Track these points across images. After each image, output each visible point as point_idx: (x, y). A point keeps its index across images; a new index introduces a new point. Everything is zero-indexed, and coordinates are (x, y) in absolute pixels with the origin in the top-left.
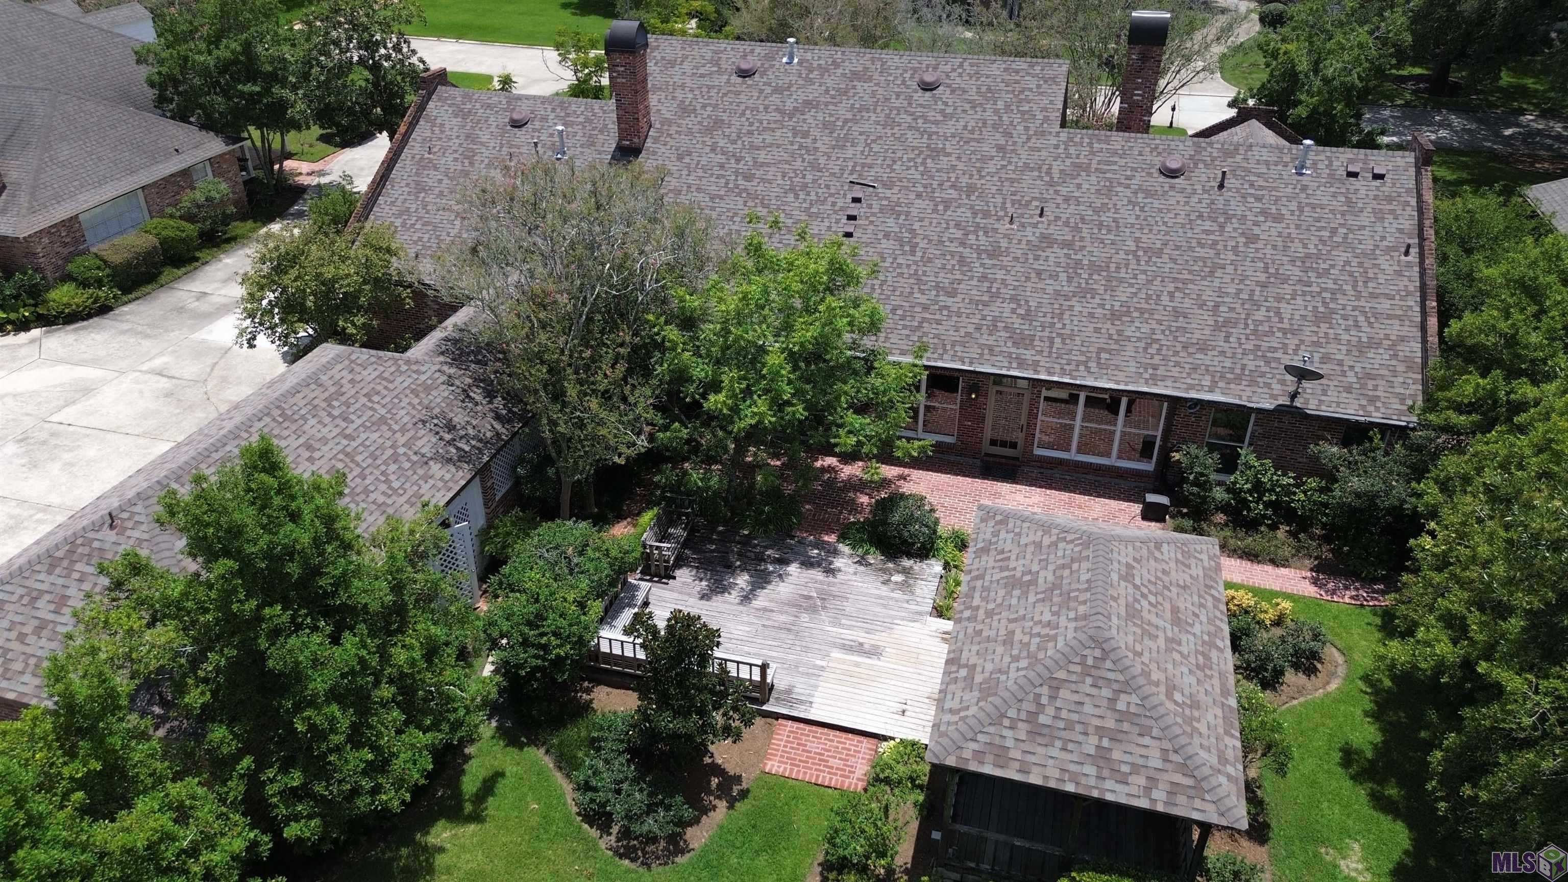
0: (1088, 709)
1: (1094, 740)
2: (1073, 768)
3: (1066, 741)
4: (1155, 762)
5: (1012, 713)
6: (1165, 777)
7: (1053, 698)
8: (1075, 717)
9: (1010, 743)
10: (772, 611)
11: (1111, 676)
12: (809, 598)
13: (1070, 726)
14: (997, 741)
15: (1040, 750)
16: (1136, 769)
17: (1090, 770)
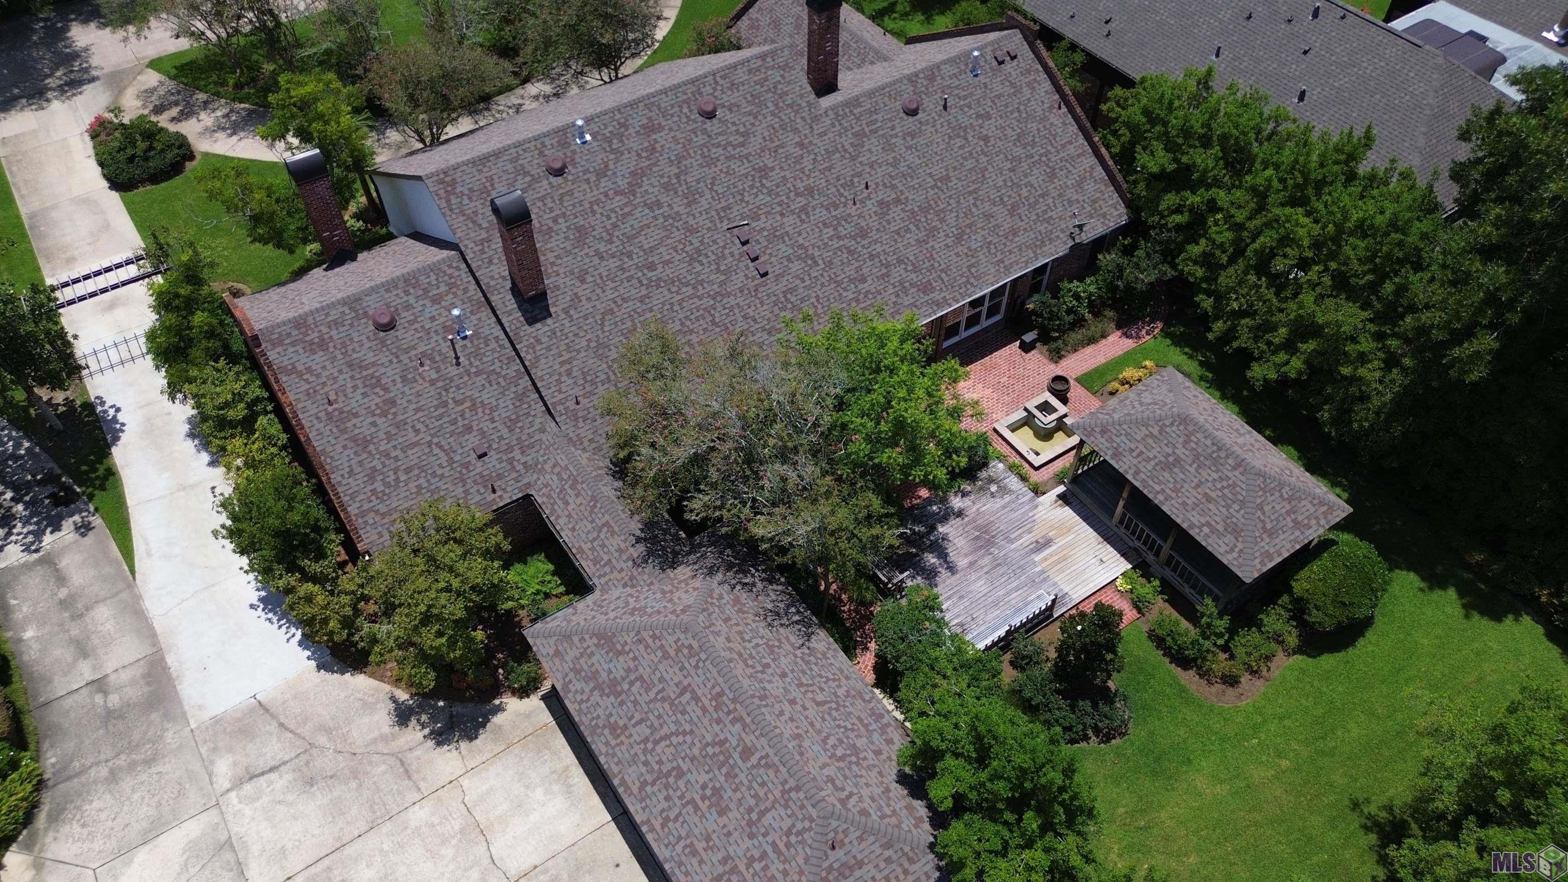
0: (1278, 507)
1: (1289, 519)
2: (1292, 537)
3: (1281, 529)
4: (1312, 510)
5: (1257, 534)
6: (1318, 513)
7: (1264, 513)
8: (1276, 515)
9: (1267, 548)
10: (976, 561)
11: (1272, 485)
12: (977, 538)
13: (1277, 519)
14: (1263, 551)
15: (1277, 541)
16: (1308, 518)
17: (1297, 533)
